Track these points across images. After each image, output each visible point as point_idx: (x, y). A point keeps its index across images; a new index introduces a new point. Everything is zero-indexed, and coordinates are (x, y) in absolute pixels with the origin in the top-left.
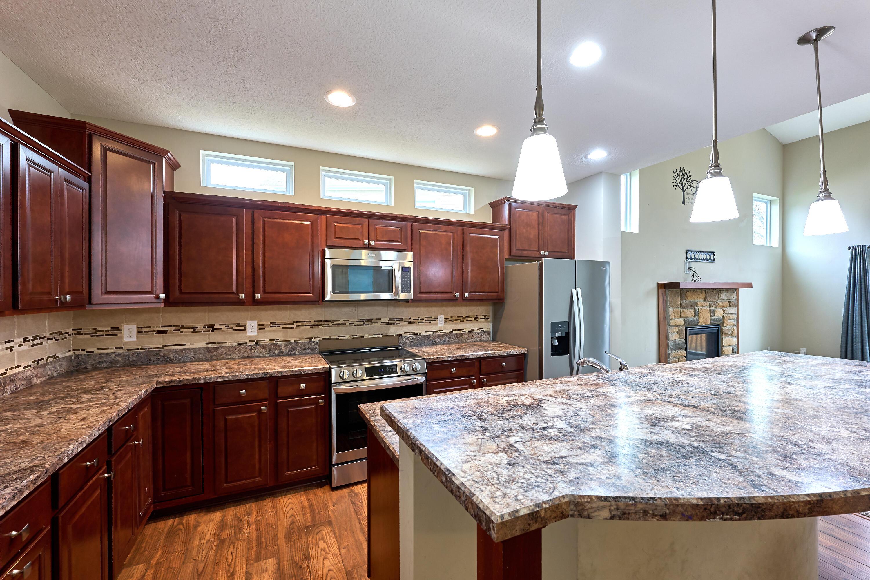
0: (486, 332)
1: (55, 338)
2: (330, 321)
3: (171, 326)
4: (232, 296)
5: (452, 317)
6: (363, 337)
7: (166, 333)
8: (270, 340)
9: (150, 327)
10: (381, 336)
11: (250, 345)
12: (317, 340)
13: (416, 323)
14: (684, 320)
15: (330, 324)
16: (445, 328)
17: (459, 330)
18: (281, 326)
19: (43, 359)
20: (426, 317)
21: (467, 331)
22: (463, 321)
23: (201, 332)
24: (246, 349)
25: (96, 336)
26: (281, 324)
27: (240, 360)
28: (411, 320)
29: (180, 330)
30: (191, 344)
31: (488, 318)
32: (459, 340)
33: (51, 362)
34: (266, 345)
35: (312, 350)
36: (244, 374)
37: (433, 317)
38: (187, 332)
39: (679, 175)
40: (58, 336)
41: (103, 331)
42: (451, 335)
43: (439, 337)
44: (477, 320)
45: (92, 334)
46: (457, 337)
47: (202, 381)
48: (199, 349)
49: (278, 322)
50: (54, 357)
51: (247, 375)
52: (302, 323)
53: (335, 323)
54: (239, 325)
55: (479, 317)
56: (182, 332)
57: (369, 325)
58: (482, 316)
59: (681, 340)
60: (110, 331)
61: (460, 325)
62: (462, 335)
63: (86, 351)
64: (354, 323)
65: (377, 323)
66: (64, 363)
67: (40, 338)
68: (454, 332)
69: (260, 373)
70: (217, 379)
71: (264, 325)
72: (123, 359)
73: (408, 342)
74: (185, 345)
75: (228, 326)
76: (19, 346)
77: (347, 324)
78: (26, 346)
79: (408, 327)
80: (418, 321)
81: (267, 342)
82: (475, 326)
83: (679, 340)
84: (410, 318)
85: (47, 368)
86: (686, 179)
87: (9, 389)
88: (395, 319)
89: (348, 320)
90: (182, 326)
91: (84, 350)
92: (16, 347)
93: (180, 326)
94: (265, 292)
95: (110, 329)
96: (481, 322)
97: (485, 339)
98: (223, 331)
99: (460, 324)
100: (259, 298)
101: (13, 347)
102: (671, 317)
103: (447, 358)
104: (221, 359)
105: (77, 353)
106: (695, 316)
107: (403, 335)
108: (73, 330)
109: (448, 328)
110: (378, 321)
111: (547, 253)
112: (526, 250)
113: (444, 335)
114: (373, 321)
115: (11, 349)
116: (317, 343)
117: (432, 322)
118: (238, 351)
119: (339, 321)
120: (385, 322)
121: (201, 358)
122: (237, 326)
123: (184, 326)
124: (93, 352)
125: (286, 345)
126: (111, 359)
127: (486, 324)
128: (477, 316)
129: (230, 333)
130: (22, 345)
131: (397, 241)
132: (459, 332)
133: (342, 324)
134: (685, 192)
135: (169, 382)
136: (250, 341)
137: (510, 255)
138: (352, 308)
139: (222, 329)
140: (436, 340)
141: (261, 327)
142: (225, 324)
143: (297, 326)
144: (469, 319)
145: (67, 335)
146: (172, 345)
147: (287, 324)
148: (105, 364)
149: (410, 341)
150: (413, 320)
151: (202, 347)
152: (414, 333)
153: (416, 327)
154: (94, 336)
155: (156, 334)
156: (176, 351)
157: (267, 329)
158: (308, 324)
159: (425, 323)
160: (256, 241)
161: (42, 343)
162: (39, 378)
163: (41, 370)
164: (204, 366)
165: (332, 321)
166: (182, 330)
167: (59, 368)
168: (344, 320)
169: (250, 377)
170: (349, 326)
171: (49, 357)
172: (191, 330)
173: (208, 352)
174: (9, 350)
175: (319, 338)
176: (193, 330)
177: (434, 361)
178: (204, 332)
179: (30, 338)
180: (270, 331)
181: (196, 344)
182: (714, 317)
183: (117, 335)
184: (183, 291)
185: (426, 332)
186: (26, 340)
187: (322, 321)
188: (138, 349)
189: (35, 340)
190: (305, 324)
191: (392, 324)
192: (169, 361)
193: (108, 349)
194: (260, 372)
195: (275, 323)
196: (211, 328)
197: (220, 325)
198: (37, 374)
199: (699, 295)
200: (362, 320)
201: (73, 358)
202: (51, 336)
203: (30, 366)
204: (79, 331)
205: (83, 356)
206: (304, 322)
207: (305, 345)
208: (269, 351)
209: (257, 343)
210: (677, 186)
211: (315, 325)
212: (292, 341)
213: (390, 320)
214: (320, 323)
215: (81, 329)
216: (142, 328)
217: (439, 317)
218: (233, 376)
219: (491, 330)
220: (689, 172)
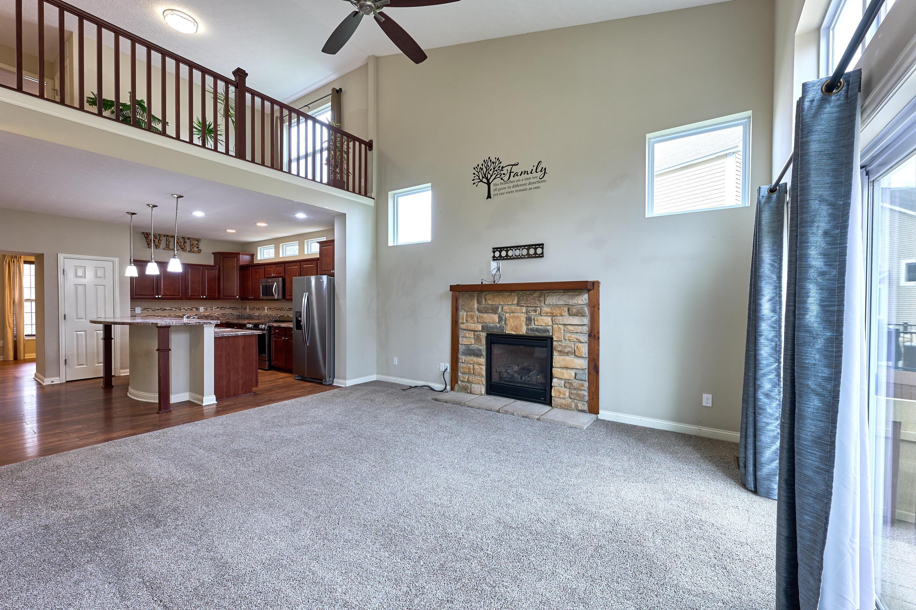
14: (482, 327)
39: (482, 169)
50: (232, 314)
59: (478, 346)
67: (224, 308)
83: (476, 346)
86: (493, 170)
92: (214, 309)
100: (252, 298)
102: (460, 321)
103: (275, 325)
106: (499, 322)
131: (281, 273)
134: (492, 185)
168: (285, 308)
177: (271, 325)
182: (530, 327)
186: (218, 308)
196: (258, 309)
199: (506, 298)
200: (289, 309)
202: (230, 308)
210: (479, 182)
216: (250, 307)
220: (498, 159)
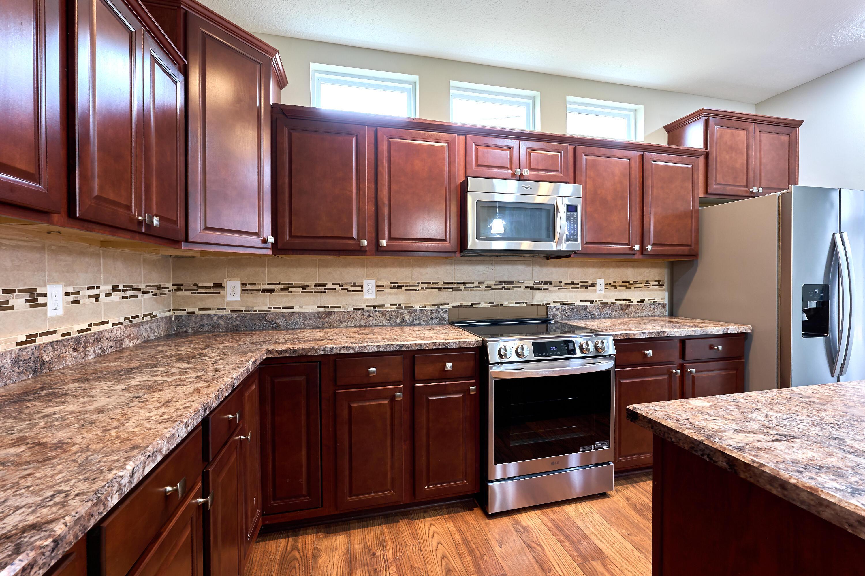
0: (661, 304)
1: (152, 292)
2: (462, 283)
3: (278, 284)
4: (350, 241)
5: (615, 282)
6: (502, 305)
7: (273, 292)
8: (391, 305)
9: (255, 284)
10: (524, 305)
11: (368, 311)
12: (446, 307)
13: (569, 289)
15: (462, 287)
16: (605, 297)
17: (624, 300)
18: (404, 288)
19: (138, 316)
20: (581, 282)
21: (635, 302)
22: (630, 288)
23: (312, 292)
24: (363, 315)
25: (198, 293)
26: (403, 286)
27: (358, 329)
28: (562, 284)
29: (288, 289)
30: (300, 308)
31: (663, 285)
32: (625, 314)
33: (147, 321)
34: (386, 311)
35: (440, 320)
36: (373, 344)
37: (590, 282)
38: (295, 292)
40: (155, 291)
41: (204, 287)
42: (613, 307)
43: (598, 308)
44: (649, 288)
45: (194, 291)
46: (622, 309)
47: (322, 353)
48: (309, 313)
49: (399, 282)
50: (152, 315)
51: (377, 346)
52: (428, 285)
53: (468, 285)
54: (354, 285)
55: (651, 283)
56: (290, 292)
57: (509, 289)
58: (655, 281)
60: (213, 287)
61: (625, 293)
62: (628, 306)
63: (187, 311)
64: (491, 287)
65: (520, 287)
66: (162, 324)
67: (134, 290)
68: (618, 303)
69: (393, 345)
70: (340, 350)
71: (383, 286)
72: (225, 322)
73: (559, 314)
74: (293, 308)
75: (342, 286)
76: (107, 295)
77: (483, 286)
78: (117, 297)
79: (557, 294)
80: (573, 285)
81: (387, 308)
82: (646, 294)
84: (561, 282)
85: (143, 328)
87: (92, 351)
88: (542, 282)
89: (483, 283)
90: (291, 284)
91: (185, 310)
92: (103, 296)
93: (287, 284)
94: (390, 238)
95: (211, 285)
96: (652, 290)
97: (658, 313)
98: (335, 292)
99: (625, 291)
100: (385, 245)
101: (98, 296)
103: (640, 334)
104: (333, 327)
105: (178, 313)
107: (553, 304)
108: (173, 285)
109: (610, 297)
110: (520, 284)
111: (761, 190)
112: (730, 185)
113: (605, 305)
114: (514, 284)
115: (96, 298)
116: (447, 311)
117: (589, 288)
118: (354, 317)
119: (473, 283)
120: (529, 287)
121: (311, 324)
122: (353, 286)
123: (292, 284)
124: (194, 312)
125: (409, 312)
126: (212, 322)
127: (659, 292)
128: (647, 281)
129: (344, 295)
130: (110, 295)
131: (557, 171)
132: (624, 302)
133: (476, 287)
135: (281, 352)
136: (367, 306)
137: (706, 192)
138: (488, 266)
139: (335, 289)
140: (594, 312)
141: (380, 289)
142: (339, 284)
143: (422, 288)
144: (637, 285)
145: (166, 291)
146: (280, 308)
147: (410, 286)
148: (206, 328)
149: (561, 313)
150: (565, 284)
151: (312, 311)
152: (566, 303)
153: (568, 294)
154: (195, 293)
155: (262, 292)
156: (283, 315)
157: (387, 290)
158: (435, 286)
159: (580, 288)
160: (380, 169)
161: (136, 297)
162: (133, 339)
163: (134, 330)
164: (319, 334)
165: (464, 283)
166: (290, 289)
167: (156, 330)
168: (479, 283)
169: (381, 349)
170: (485, 290)
171: (145, 315)
172: (301, 289)
173: (319, 317)
174: (94, 299)
175: (448, 304)
176: (303, 289)
177: (622, 338)
178: (315, 292)
179: (121, 287)
180: (390, 294)
181: (305, 307)
183: (219, 293)
184: (293, 235)
185: (581, 301)
186: (116, 289)
187: (452, 283)
188: (242, 311)
189: (127, 290)
190: (431, 285)
191: (538, 289)
192: (276, 328)
193: (210, 309)
194: (394, 343)
195: (397, 283)
196: (322, 288)
197: (334, 284)
198: (130, 335)
200: (501, 283)
201: (173, 319)
202: (147, 289)
203: (121, 323)
204: (179, 287)
205: (183, 318)
206: (430, 283)
207: (432, 313)
208: (390, 319)
209: (375, 308)
211: (444, 288)
212: (417, 308)
213: (536, 284)
214: (450, 285)
215: (182, 285)
216: (246, 285)
217: (598, 281)
218: (360, 347)
219: (666, 301)
